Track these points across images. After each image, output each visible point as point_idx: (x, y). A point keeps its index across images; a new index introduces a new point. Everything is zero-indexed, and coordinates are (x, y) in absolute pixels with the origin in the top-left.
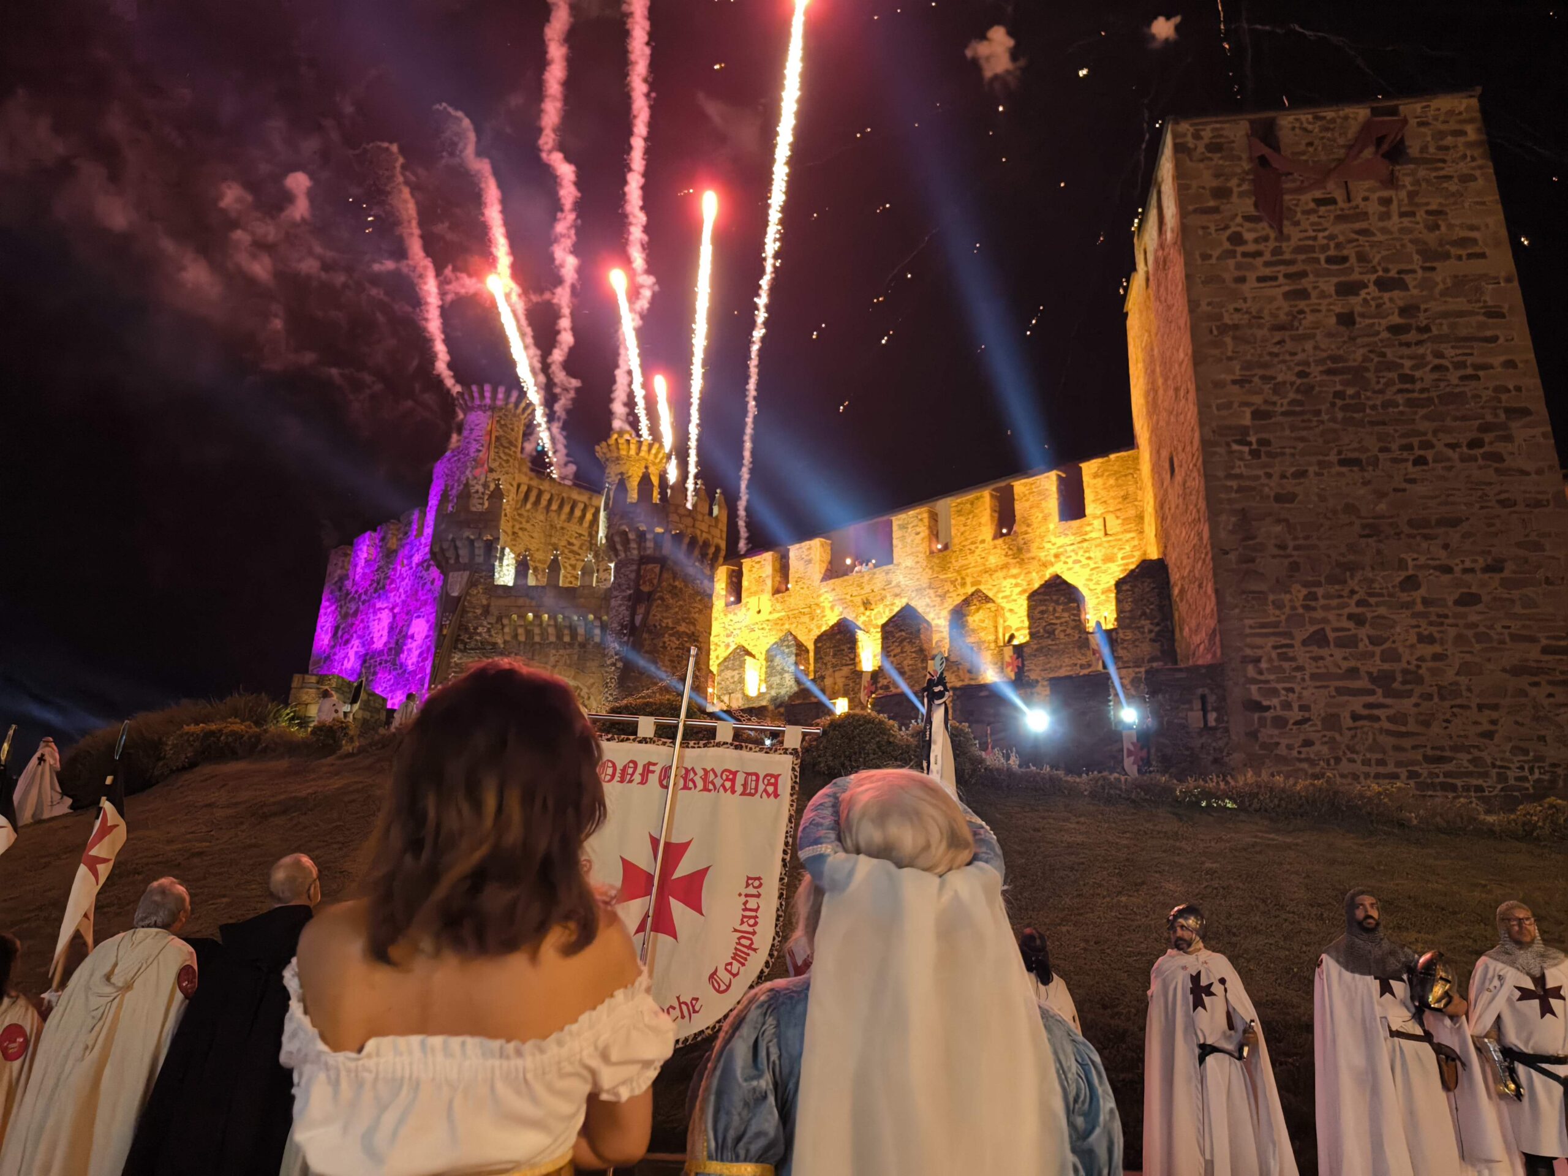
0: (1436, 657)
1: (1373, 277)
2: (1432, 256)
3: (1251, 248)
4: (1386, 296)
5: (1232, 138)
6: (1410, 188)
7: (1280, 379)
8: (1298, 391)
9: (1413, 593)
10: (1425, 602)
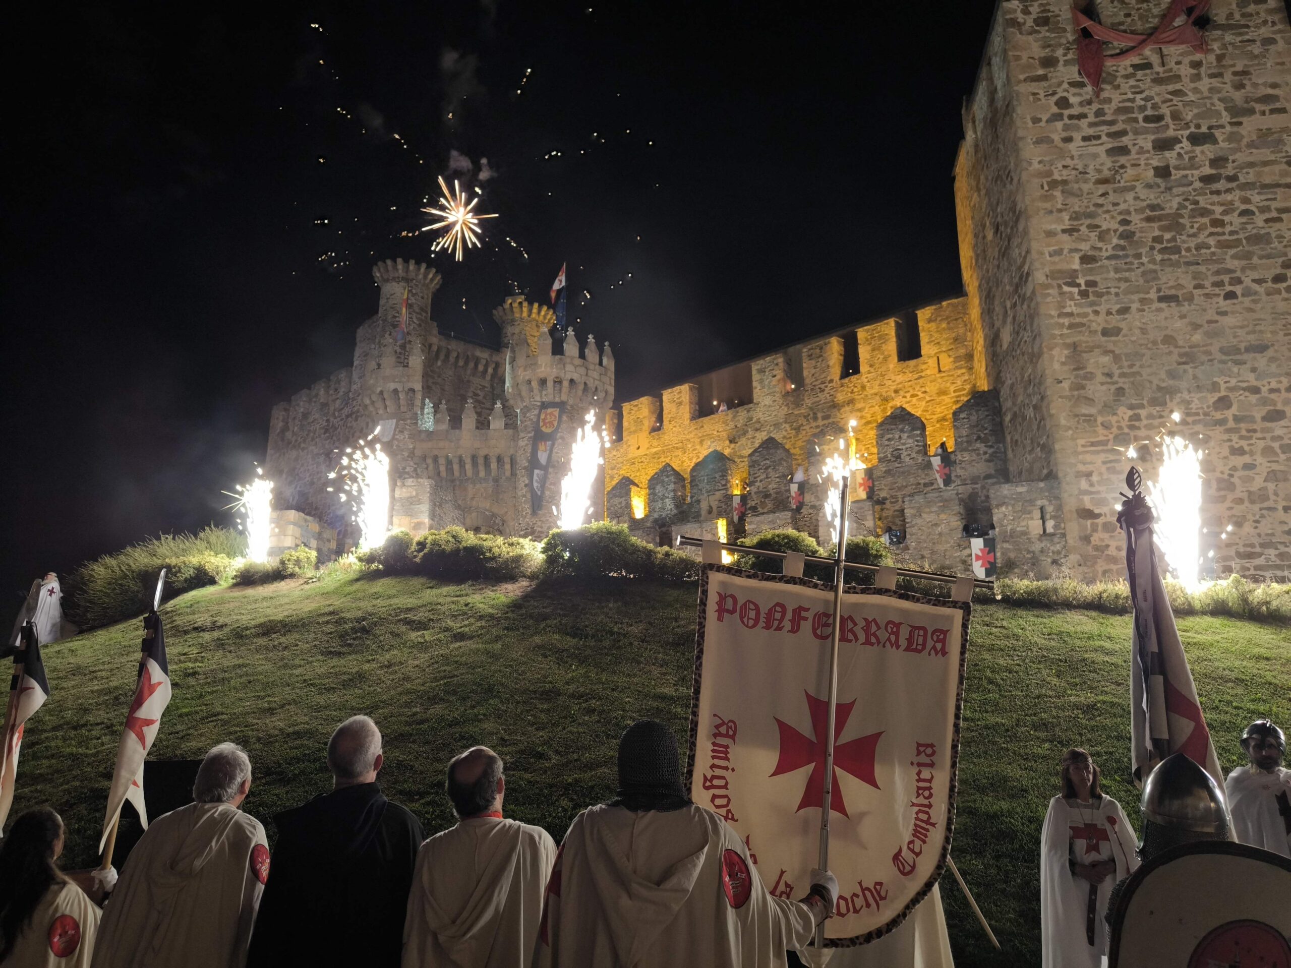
0: (1248, 467)
1: (1188, 132)
2: (1238, 112)
3: (1075, 111)
4: (1198, 149)
5: (1057, 12)
6: (1218, 52)
7: (1104, 227)
8: (1121, 236)
9: (1225, 412)
10: (1237, 419)
